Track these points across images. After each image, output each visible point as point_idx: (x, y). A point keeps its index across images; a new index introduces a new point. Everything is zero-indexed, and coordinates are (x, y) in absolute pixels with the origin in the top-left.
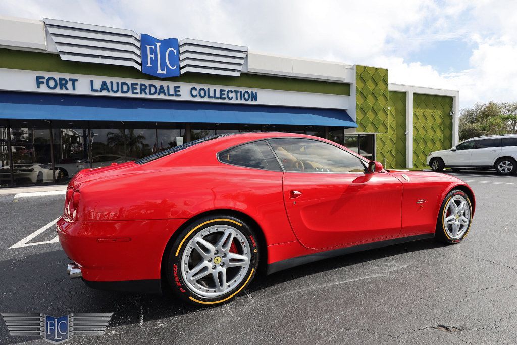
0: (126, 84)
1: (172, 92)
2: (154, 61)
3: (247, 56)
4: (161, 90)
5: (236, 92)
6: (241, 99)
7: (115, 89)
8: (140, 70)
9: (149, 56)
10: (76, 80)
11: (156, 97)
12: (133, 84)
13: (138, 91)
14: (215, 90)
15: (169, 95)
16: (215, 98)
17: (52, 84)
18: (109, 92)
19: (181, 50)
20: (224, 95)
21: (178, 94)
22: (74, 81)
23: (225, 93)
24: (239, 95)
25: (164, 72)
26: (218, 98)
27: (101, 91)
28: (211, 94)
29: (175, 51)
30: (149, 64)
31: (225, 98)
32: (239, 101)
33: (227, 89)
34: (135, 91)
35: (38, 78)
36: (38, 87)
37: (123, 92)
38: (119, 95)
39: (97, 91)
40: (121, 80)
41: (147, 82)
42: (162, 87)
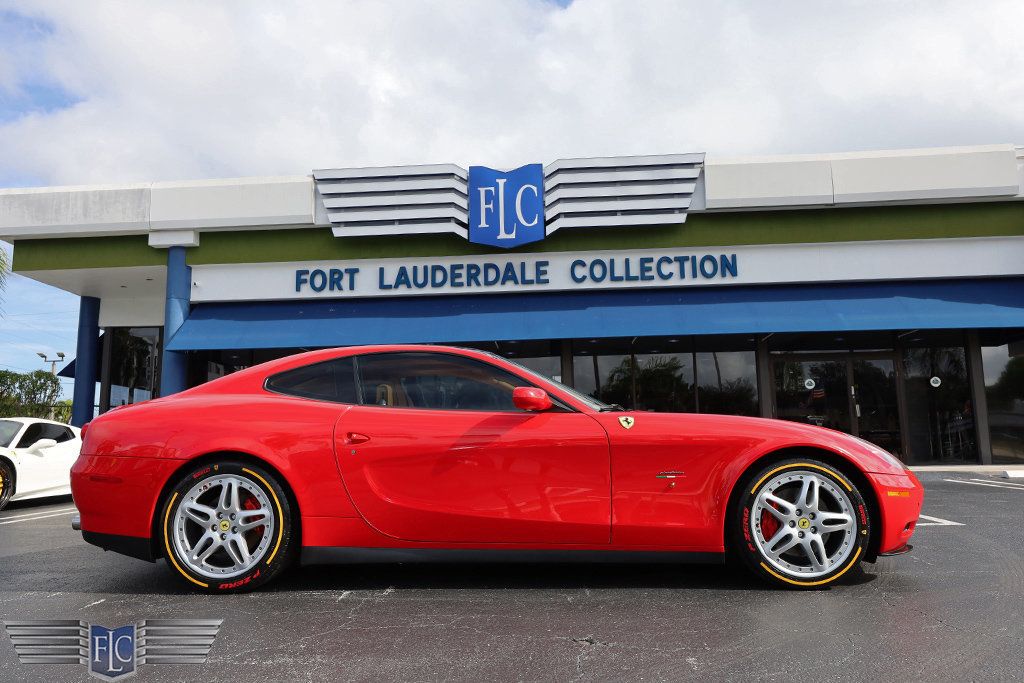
0: (441, 268)
1: (530, 274)
2: (492, 217)
3: (702, 172)
4: (509, 274)
5: (681, 260)
6: (695, 275)
7: (420, 280)
8: (466, 237)
9: (483, 206)
10: (357, 271)
11: (498, 288)
12: (454, 268)
13: (464, 279)
14: (627, 261)
15: (525, 282)
16: (629, 278)
17: (318, 281)
18: (409, 286)
19: (548, 185)
20: (650, 269)
21: (542, 277)
22: (353, 272)
23: (653, 265)
24: (688, 266)
25: (513, 236)
26: (635, 279)
27: (396, 286)
28: (619, 271)
29: (535, 189)
30: (483, 224)
31: (652, 278)
32: (688, 281)
33: (657, 255)
34: (457, 280)
35: (300, 273)
36: (298, 289)
37: (435, 285)
38: (429, 290)
39: (389, 287)
40: (431, 262)
41: (480, 261)
42: (509, 267)
